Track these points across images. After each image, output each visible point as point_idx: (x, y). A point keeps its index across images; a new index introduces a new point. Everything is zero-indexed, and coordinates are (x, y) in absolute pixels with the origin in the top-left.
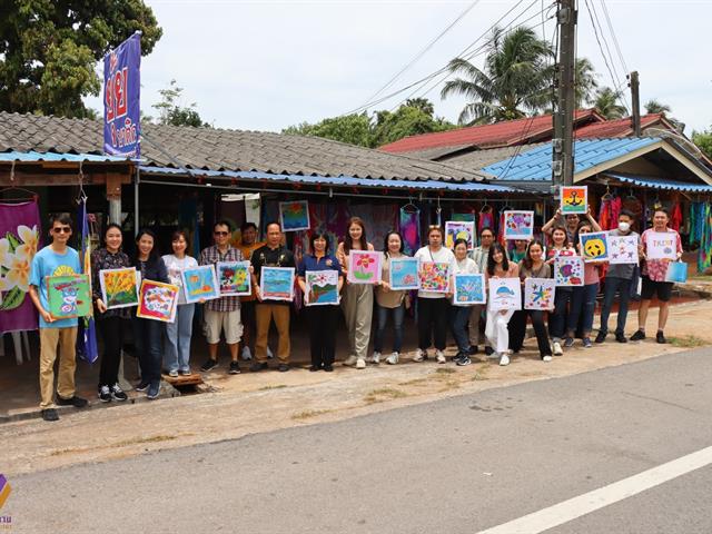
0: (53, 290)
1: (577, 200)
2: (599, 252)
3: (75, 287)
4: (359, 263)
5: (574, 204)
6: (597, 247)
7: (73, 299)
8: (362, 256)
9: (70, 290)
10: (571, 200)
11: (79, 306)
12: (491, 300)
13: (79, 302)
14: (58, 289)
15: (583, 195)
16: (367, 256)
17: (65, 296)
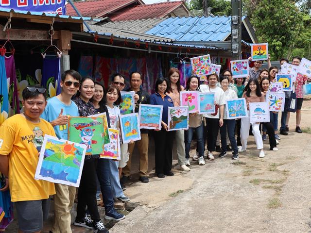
0: (73, 129)
1: (262, 52)
2: (286, 86)
3: (92, 128)
4: (186, 100)
5: (260, 54)
6: (285, 82)
7: (90, 138)
8: (188, 95)
9: (88, 130)
10: (258, 52)
11: (93, 146)
12: (251, 116)
13: (94, 142)
14: (77, 128)
15: (265, 49)
16: (191, 94)
17: (82, 135)
